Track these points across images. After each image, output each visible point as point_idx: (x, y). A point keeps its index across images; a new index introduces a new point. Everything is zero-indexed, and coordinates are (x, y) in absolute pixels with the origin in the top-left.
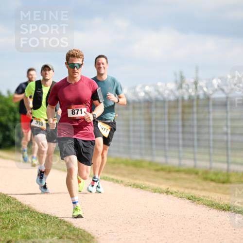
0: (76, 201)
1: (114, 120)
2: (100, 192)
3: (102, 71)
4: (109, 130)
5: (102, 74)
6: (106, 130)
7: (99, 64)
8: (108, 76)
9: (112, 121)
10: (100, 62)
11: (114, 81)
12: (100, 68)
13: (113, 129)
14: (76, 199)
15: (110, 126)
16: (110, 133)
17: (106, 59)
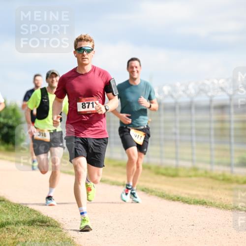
0: (84, 211)
1: (147, 126)
2: (138, 202)
3: (136, 75)
4: (143, 137)
5: (135, 79)
6: (140, 137)
7: (132, 68)
8: (141, 80)
9: (146, 127)
10: (133, 65)
11: (147, 85)
12: (134, 72)
13: (147, 135)
14: (84, 209)
15: (144, 132)
16: (144, 141)
17: (139, 61)
